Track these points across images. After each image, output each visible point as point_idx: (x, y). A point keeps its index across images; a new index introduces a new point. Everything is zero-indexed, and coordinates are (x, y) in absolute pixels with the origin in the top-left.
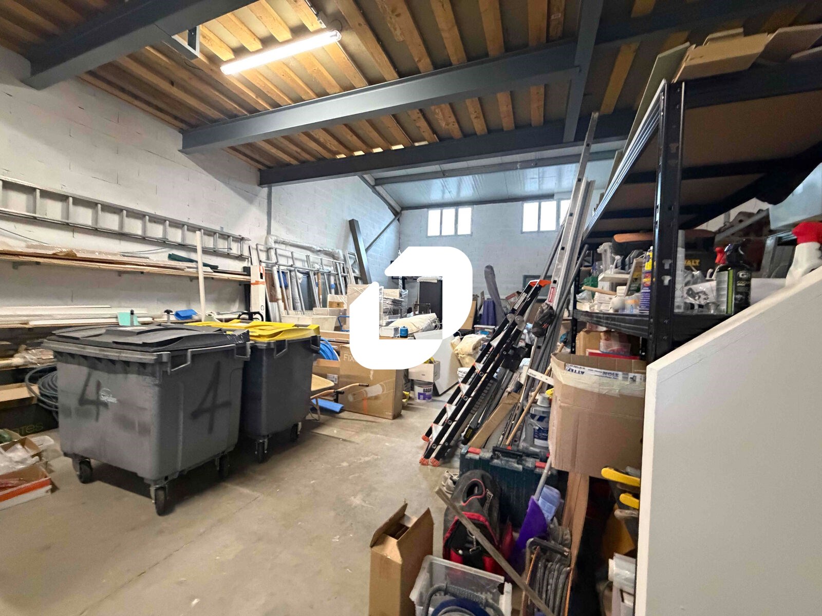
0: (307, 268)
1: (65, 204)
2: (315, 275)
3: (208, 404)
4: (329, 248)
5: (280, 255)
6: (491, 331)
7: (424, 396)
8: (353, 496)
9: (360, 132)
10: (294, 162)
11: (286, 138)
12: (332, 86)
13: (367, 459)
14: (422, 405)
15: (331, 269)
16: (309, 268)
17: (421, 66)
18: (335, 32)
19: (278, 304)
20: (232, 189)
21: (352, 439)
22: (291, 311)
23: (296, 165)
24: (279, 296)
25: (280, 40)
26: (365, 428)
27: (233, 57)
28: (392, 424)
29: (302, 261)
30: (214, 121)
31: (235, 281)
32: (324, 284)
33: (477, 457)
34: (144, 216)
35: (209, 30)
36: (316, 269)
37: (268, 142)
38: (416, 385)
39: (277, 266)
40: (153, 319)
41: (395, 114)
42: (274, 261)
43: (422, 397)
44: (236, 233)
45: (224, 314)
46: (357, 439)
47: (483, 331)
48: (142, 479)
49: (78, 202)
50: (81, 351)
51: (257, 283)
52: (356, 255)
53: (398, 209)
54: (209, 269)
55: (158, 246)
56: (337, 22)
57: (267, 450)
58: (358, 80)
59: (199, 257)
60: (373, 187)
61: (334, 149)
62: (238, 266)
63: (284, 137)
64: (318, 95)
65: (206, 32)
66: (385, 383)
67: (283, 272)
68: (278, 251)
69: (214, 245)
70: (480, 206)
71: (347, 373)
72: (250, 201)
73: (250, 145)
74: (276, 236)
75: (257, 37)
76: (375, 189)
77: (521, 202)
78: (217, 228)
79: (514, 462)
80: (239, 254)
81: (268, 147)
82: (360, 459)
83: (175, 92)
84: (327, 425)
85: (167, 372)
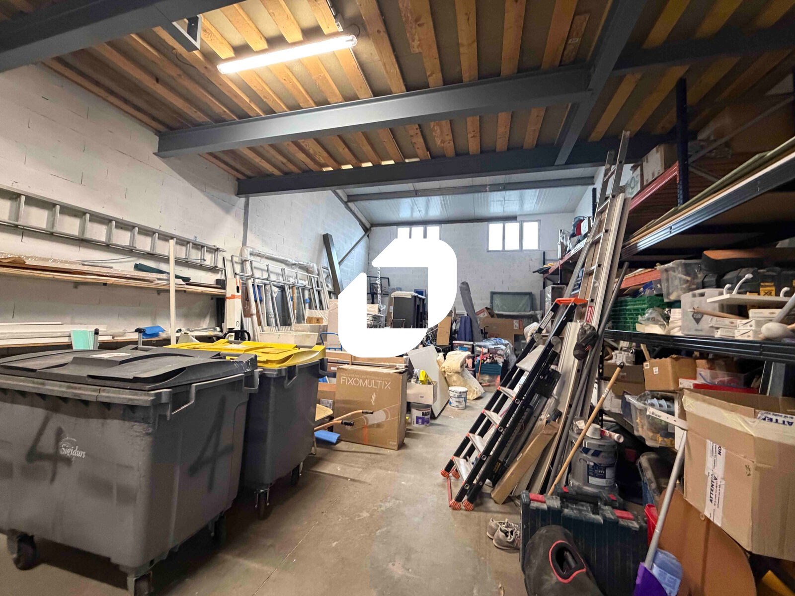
0: (283, 281)
1: (15, 204)
2: (289, 289)
3: (209, 453)
4: (304, 262)
5: (255, 268)
6: (470, 347)
7: (423, 420)
8: (390, 561)
9: (353, 145)
10: (277, 172)
11: (273, 146)
12: (335, 95)
13: (388, 505)
14: (422, 430)
15: (306, 283)
16: (285, 282)
17: (431, 81)
18: (351, 37)
19: (252, 320)
20: (208, 197)
21: (362, 479)
22: (266, 328)
23: (280, 176)
24: (254, 311)
25: (289, 41)
26: (372, 464)
27: (233, 55)
28: (399, 455)
29: (277, 274)
30: (197, 125)
31: (207, 294)
32: (299, 297)
33: (545, 506)
34: (110, 221)
35: (210, 23)
36: (291, 283)
37: (252, 149)
38: (414, 408)
39: (252, 279)
40: (113, 338)
41: (393, 127)
42: (250, 274)
43: (420, 421)
44: (212, 243)
45: (195, 330)
46: (367, 477)
47: (462, 348)
48: (116, 567)
49: (33, 201)
50: (39, 388)
51: (233, 297)
52: (329, 269)
53: (368, 226)
54: (180, 281)
55: (124, 254)
56: (354, 26)
57: (269, 501)
58: (364, 92)
59: (171, 268)
60: (346, 203)
61: (322, 161)
62: (210, 278)
63: (272, 146)
64: (318, 104)
65: (207, 25)
66: (389, 409)
67: (258, 286)
68: (254, 264)
69: (186, 255)
70: (448, 225)
71: (342, 398)
72: (227, 210)
73: (233, 153)
74: (252, 248)
75: (263, 36)
76: (347, 205)
77: (486, 223)
78: (191, 237)
79: (588, 511)
80: (213, 265)
81: (251, 155)
82: (381, 506)
83: (160, 90)
84: (326, 460)
85: (165, 416)
